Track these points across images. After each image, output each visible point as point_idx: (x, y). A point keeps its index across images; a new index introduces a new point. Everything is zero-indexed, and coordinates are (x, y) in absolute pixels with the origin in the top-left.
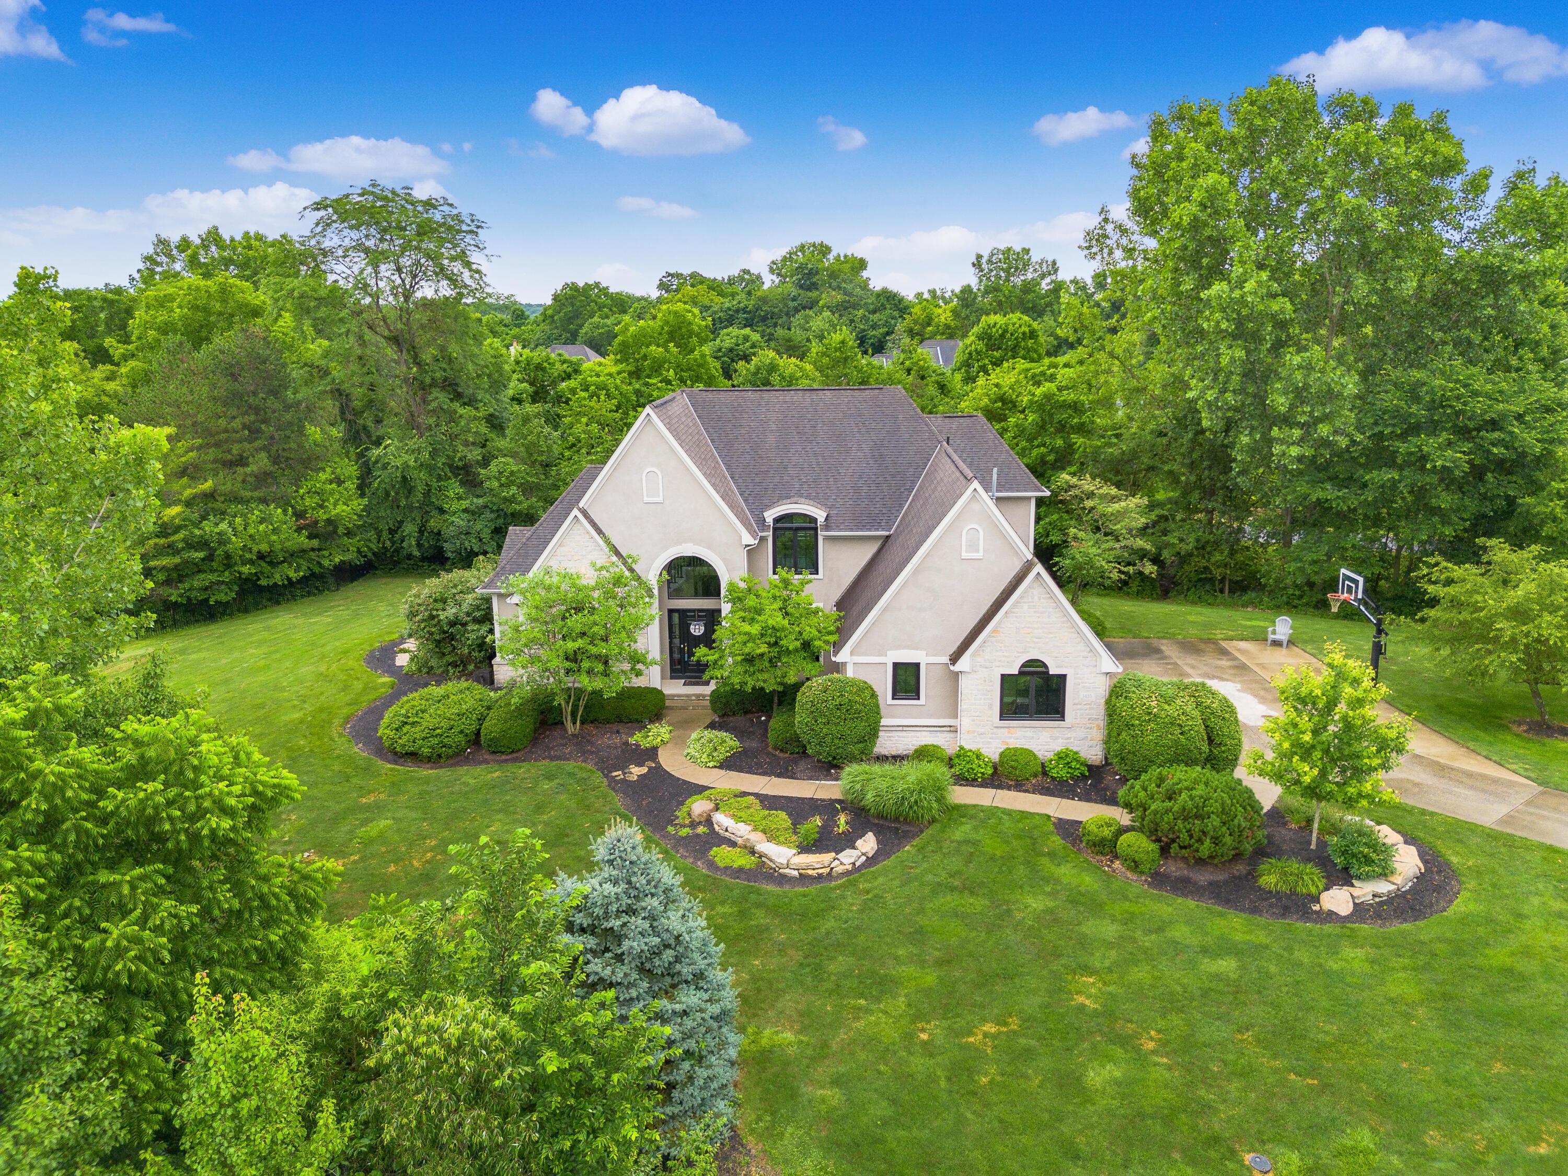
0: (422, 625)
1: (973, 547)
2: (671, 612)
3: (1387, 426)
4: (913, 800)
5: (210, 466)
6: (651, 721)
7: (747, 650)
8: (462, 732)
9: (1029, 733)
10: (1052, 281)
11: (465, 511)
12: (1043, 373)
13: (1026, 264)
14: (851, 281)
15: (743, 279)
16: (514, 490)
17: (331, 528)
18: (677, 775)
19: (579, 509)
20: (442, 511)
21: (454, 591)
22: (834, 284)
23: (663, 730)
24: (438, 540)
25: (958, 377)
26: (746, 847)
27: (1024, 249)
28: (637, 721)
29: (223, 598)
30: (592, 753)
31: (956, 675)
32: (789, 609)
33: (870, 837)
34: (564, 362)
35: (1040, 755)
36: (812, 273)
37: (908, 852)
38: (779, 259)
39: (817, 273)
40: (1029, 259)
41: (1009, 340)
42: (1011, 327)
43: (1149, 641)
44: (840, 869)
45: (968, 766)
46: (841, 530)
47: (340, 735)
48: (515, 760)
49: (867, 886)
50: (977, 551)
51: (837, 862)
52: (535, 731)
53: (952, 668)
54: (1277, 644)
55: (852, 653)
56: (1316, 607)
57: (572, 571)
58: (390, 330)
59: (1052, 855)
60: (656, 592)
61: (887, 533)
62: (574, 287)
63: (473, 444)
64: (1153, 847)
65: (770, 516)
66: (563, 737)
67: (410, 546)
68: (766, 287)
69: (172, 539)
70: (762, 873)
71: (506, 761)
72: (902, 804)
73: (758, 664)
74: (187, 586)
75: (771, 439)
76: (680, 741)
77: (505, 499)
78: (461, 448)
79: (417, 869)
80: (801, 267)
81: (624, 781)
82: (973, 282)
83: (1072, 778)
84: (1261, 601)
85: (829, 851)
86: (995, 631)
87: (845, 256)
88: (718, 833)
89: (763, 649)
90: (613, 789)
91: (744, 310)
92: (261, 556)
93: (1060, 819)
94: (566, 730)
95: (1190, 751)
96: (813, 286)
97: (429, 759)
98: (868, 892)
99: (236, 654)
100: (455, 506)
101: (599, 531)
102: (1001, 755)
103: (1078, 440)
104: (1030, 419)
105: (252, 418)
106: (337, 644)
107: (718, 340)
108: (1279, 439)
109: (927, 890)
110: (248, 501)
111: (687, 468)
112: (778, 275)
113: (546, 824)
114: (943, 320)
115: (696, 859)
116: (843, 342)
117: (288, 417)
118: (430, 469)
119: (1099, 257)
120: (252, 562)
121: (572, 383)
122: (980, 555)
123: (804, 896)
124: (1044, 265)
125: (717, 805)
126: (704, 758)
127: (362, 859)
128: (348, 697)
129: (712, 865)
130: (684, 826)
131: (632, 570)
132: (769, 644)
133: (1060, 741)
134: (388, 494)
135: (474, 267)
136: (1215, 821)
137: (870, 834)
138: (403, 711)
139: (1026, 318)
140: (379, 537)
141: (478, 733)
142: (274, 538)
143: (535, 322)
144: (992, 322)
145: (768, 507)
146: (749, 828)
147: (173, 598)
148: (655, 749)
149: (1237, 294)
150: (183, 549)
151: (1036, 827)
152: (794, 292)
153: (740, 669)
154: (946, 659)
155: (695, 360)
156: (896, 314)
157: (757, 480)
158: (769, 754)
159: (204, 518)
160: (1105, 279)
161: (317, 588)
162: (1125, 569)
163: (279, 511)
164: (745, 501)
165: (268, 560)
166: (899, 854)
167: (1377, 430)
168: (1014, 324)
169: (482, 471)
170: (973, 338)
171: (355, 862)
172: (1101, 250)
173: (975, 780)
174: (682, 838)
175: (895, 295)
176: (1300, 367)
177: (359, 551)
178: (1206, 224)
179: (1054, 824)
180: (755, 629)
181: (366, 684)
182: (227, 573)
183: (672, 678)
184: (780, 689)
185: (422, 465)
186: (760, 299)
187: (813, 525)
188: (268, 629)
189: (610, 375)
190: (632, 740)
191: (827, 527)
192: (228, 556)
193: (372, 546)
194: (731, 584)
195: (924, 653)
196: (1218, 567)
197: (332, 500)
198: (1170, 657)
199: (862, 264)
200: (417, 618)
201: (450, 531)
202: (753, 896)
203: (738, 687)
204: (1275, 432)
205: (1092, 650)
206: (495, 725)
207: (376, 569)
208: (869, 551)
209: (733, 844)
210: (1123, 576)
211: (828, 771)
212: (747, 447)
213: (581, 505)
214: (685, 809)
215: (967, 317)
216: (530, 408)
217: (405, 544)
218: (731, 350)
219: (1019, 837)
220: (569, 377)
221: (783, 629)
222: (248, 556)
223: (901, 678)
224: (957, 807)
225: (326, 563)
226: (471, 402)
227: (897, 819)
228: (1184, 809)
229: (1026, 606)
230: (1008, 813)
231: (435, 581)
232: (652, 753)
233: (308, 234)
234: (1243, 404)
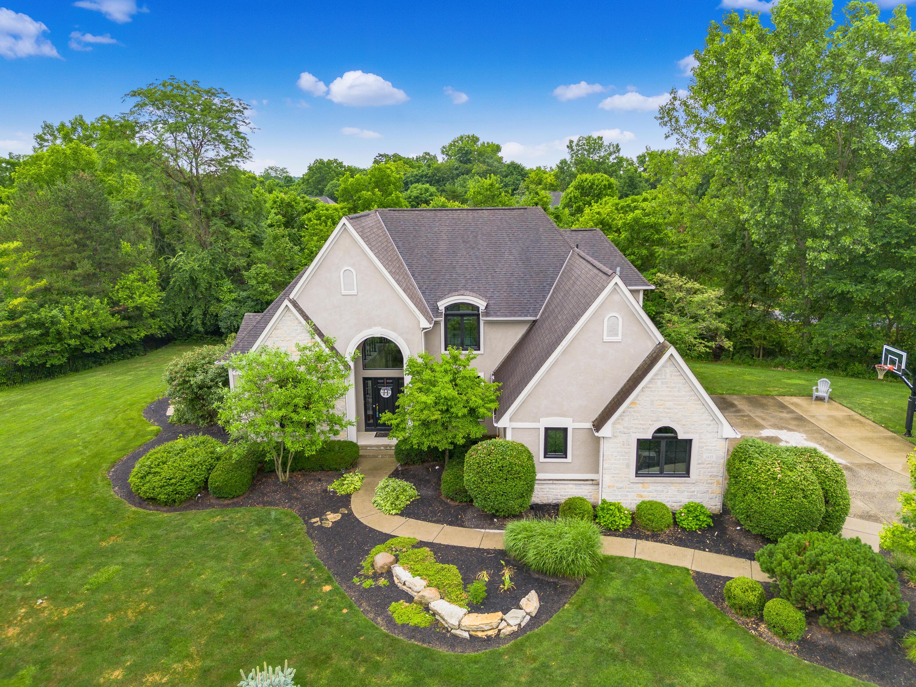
0: (178, 388)
1: (613, 331)
2: (365, 379)
3: (892, 238)
4: (570, 559)
5: (47, 270)
6: (348, 470)
7: (423, 417)
8: (193, 481)
9: (660, 487)
10: (616, 157)
11: (234, 300)
12: (628, 206)
13: (601, 146)
14: (492, 158)
15: (425, 158)
16: (267, 286)
17: (138, 312)
18: (365, 523)
19: (290, 300)
20: (219, 300)
21: (203, 362)
22: (481, 159)
23: (356, 478)
24: (217, 320)
25: (567, 211)
26: (421, 603)
27: (599, 137)
28: (336, 470)
29: (56, 362)
30: (297, 499)
31: (598, 438)
32: (458, 381)
33: (533, 595)
34: (306, 202)
35: (668, 505)
36: (467, 153)
37: (568, 610)
38: (447, 145)
39: (471, 153)
40: (602, 144)
41: (595, 190)
42: (596, 182)
43: (724, 396)
44: (507, 631)
45: (611, 519)
46: (497, 316)
47: (104, 479)
48: (235, 505)
49: (534, 651)
50: (617, 335)
51: (504, 624)
52: (253, 478)
53: (596, 434)
54: (820, 399)
55: (511, 420)
56: (830, 368)
57: (283, 350)
58: (185, 178)
59: (699, 615)
60: (352, 364)
61: (534, 319)
62: (321, 162)
63: (242, 255)
64: (800, 615)
65: (442, 305)
66: (275, 484)
67: (197, 324)
68: (439, 162)
69: (18, 321)
70: (436, 633)
71: (228, 505)
72: (561, 562)
73: (433, 428)
74: (29, 354)
75: (443, 246)
76: (369, 488)
77: (261, 292)
78: (232, 258)
79: (129, 621)
80: (460, 149)
81: (321, 527)
82: (568, 158)
83: (700, 529)
84: (789, 362)
85: (495, 611)
86: (632, 403)
87: (488, 143)
88: (396, 587)
89: (437, 416)
90: (311, 536)
91: (426, 176)
92: (85, 332)
93: (698, 573)
94: (277, 478)
95: (812, 513)
96: (468, 161)
97: (166, 504)
98: (534, 659)
99: (54, 406)
100: (228, 297)
101: (306, 318)
102: (639, 507)
103: (659, 250)
104: (623, 236)
105: (81, 236)
106: (128, 397)
107: (409, 191)
108: (812, 248)
109: (590, 658)
110: (77, 294)
111: (376, 268)
112: (447, 155)
113: (250, 573)
114: (549, 181)
115: (377, 614)
116: (491, 185)
117: (107, 235)
118: (211, 272)
119: (669, 124)
120: (76, 337)
121: (310, 215)
122: (619, 338)
123: (476, 662)
124: (612, 147)
125: (396, 556)
126: (388, 507)
127: (86, 608)
128: (120, 444)
129: (390, 621)
130: (367, 577)
131: (332, 349)
132: (442, 411)
133: (686, 493)
134: (181, 289)
135: (242, 135)
136: (865, 595)
137: (533, 592)
138: (148, 463)
139: (606, 176)
140: (175, 317)
141: (206, 481)
142: (93, 320)
143: (298, 184)
144: (584, 178)
145: (441, 298)
146: (424, 583)
147: (20, 363)
148: (348, 496)
149: (784, 141)
150: (26, 328)
151: (679, 582)
152: (457, 164)
153: (417, 432)
154: (589, 425)
155: (393, 200)
156: (519, 177)
157: (432, 277)
158: (442, 502)
159: (42, 306)
160: (645, 159)
161: (130, 354)
162: (709, 344)
163: (98, 300)
164: (423, 293)
165: (91, 335)
166: (560, 613)
167: (885, 241)
168: (598, 180)
169: (246, 273)
170: (572, 189)
171: (80, 611)
172: (671, 120)
173: (617, 530)
174: (366, 590)
175: (519, 166)
176: (829, 195)
177: (160, 328)
178: (760, 91)
179: (693, 578)
180: (429, 399)
181: (138, 431)
182: (58, 345)
183: (366, 430)
184: (451, 447)
185: (205, 269)
186: (435, 169)
187: (476, 312)
188: (85, 384)
189: (336, 209)
190: (330, 488)
191: (487, 314)
192: (59, 333)
193: (171, 325)
194: (411, 360)
195: (571, 419)
196: (757, 339)
197: (138, 293)
198: (743, 411)
199: (498, 148)
200: (174, 383)
201: (223, 314)
202: (427, 662)
203: (416, 447)
204: (809, 242)
205: (715, 419)
206: (220, 475)
207: (176, 339)
208: (520, 332)
209: (410, 599)
210: (708, 350)
211: (492, 519)
212: (425, 252)
213: (291, 297)
214: (369, 559)
215: (564, 179)
216: (281, 231)
217: (193, 323)
218: (417, 197)
219: (667, 595)
220: (309, 211)
221: (453, 399)
222: (74, 332)
223: (551, 441)
224: (607, 560)
225: (135, 337)
226: (240, 227)
227: (555, 575)
228: (833, 583)
229: (659, 382)
230: (652, 566)
231: (190, 353)
232: (346, 500)
233: (128, 112)
234: (783, 223)
